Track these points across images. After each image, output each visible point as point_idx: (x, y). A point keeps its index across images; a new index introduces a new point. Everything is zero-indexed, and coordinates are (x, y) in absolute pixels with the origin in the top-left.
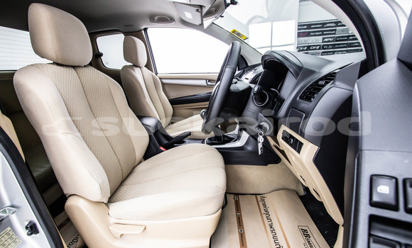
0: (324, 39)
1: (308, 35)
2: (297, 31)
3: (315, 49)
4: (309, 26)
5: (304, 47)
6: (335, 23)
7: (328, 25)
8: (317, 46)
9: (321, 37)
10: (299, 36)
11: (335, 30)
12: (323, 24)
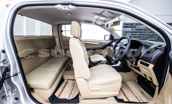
0: (132, 29)
1: (126, 27)
2: (123, 26)
3: (129, 33)
4: (127, 24)
5: (125, 32)
6: (136, 24)
7: (134, 25)
8: (129, 31)
9: (131, 29)
10: (123, 28)
11: (136, 26)
12: (132, 24)
